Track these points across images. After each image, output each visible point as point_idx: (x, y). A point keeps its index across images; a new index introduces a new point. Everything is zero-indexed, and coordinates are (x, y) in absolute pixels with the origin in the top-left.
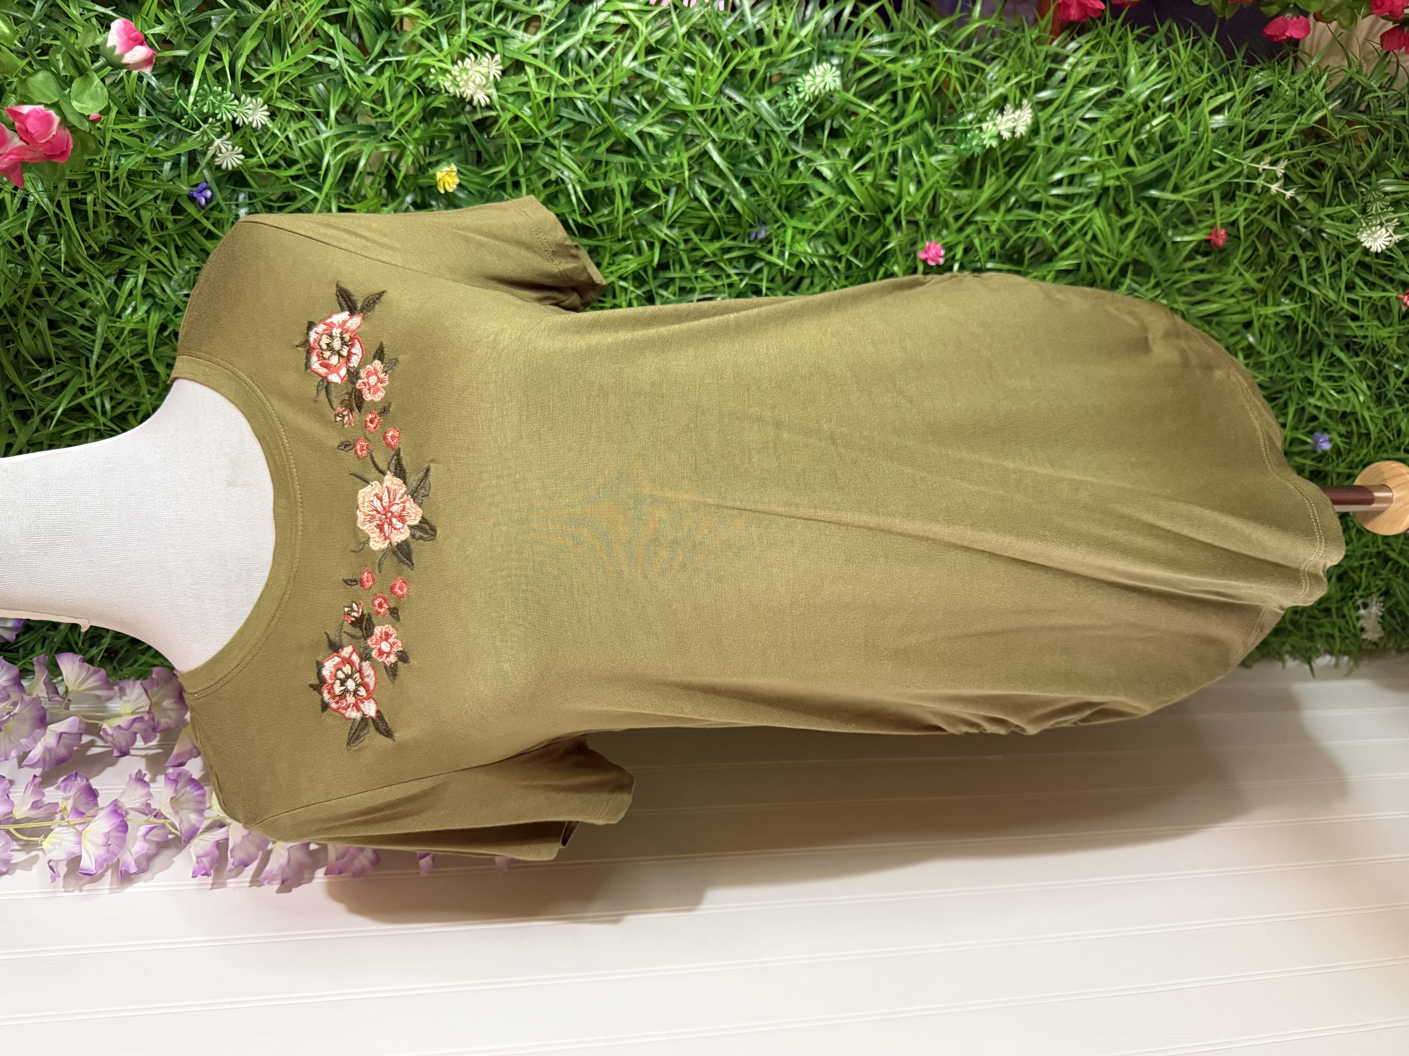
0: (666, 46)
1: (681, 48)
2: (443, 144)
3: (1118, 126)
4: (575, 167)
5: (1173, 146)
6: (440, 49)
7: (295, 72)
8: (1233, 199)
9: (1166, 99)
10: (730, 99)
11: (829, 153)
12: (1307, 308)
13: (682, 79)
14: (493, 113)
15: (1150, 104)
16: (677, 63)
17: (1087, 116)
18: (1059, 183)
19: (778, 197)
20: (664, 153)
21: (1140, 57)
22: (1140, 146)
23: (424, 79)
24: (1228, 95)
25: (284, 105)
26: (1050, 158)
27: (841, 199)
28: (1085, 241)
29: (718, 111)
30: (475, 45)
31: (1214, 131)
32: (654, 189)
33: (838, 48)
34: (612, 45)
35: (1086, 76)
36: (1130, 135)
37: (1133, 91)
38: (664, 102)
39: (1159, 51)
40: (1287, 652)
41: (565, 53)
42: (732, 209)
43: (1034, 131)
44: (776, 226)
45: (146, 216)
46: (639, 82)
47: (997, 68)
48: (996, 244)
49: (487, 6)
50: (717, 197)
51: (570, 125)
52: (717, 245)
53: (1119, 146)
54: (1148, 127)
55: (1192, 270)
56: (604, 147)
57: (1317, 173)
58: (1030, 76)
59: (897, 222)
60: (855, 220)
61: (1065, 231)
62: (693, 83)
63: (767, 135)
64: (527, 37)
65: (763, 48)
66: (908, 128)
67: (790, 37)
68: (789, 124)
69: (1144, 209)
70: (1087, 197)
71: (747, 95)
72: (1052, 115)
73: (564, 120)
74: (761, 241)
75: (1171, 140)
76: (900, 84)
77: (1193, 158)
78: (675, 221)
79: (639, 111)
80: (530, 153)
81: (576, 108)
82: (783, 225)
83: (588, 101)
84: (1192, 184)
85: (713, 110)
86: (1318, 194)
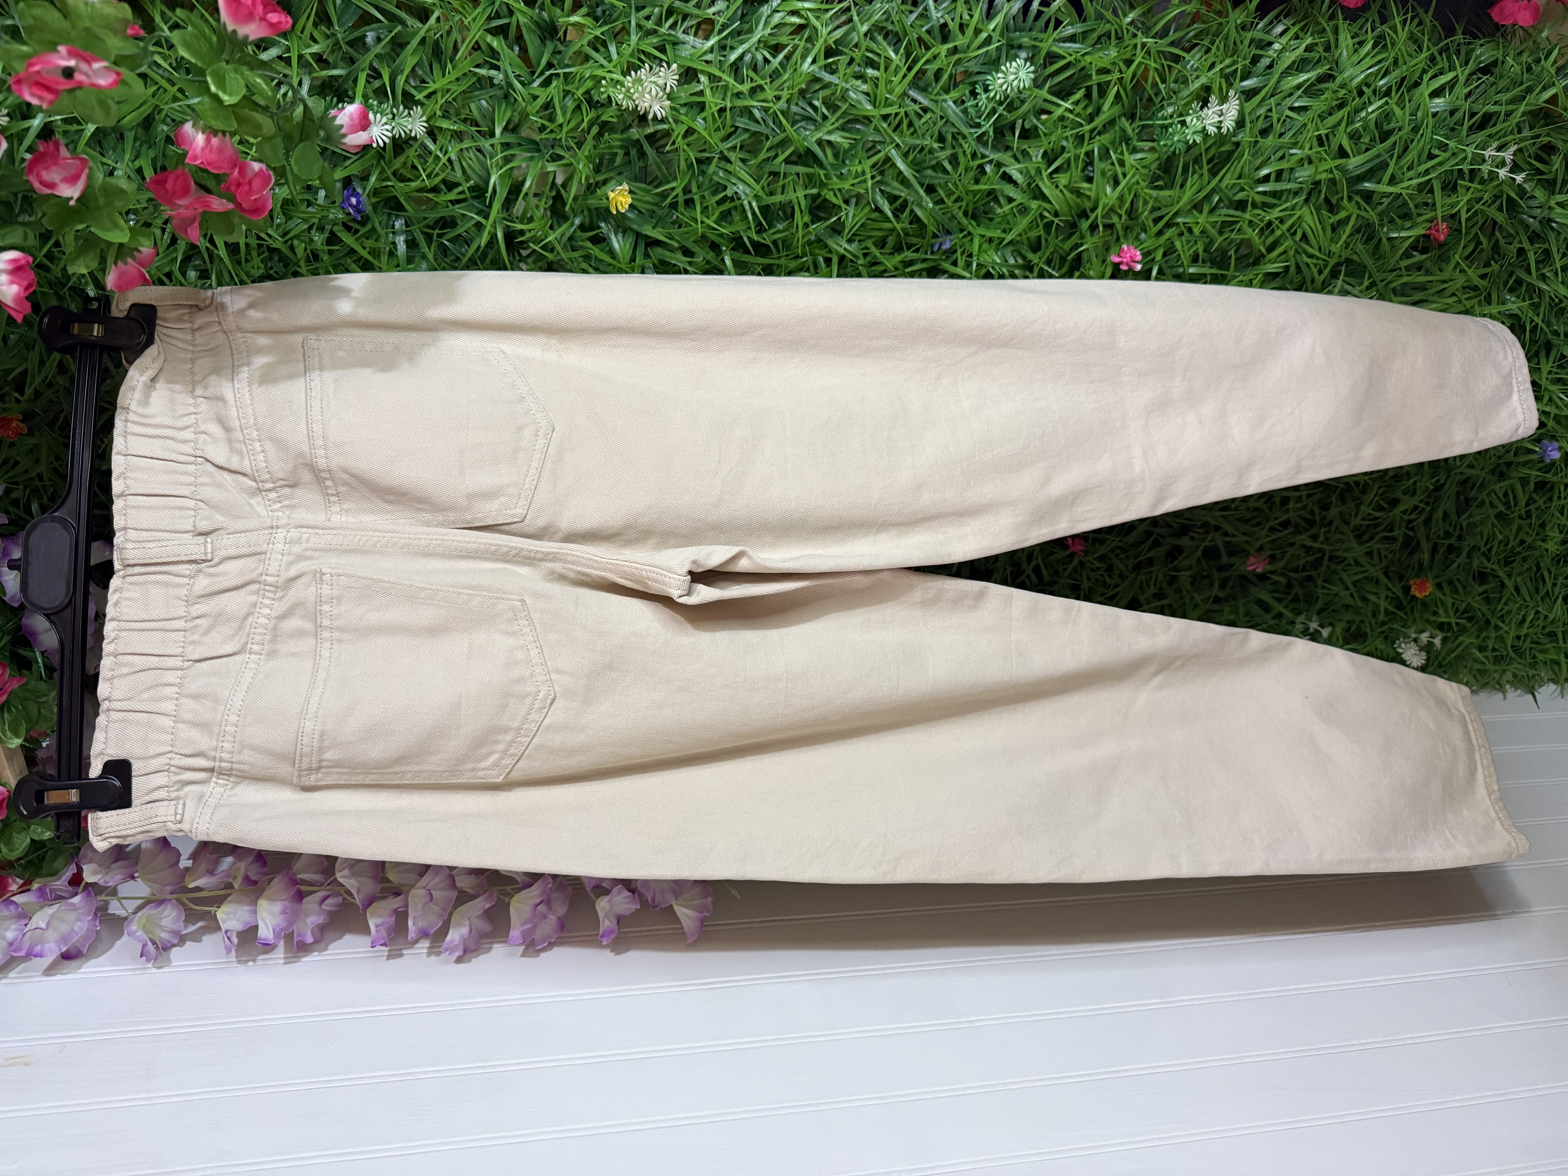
0: (846, 46)
1: (863, 49)
2: (612, 161)
3: (1330, 114)
4: (751, 181)
5: (1389, 133)
6: (610, 60)
7: (457, 89)
8: (1454, 189)
9: (1381, 83)
10: (915, 101)
11: (1019, 155)
12: (1535, 307)
13: (865, 82)
14: (666, 126)
15: (1365, 89)
16: (859, 65)
17: (1296, 105)
18: (1266, 179)
19: (964, 204)
20: (843, 162)
21: (1353, 38)
22: (1355, 137)
23: (593, 92)
24: (1450, 76)
25: (445, 124)
26: (1256, 153)
27: (1034, 205)
28: (1295, 241)
29: (903, 113)
30: (643, 52)
31: (1435, 115)
32: (834, 200)
33: (1025, 41)
34: (789, 48)
35: (1294, 62)
36: (1344, 124)
37: (1346, 75)
38: (844, 107)
39: (1373, 31)
40: (1508, 682)
41: (741, 58)
42: (915, 219)
43: (1240, 124)
44: (961, 236)
45: (300, 248)
46: (817, 87)
47: (1197, 57)
48: (1200, 247)
49: (657, 10)
50: (900, 207)
51: (746, 136)
52: (898, 258)
53: (1331, 137)
54: (1363, 114)
55: (1408, 268)
56: (781, 158)
57: (1545, 156)
58: (1234, 63)
59: (1093, 227)
60: (1048, 226)
61: (1273, 231)
62: (877, 86)
63: (954, 137)
64: (698, 42)
65: (950, 45)
66: (1104, 126)
67: (977, 32)
68: (978, 126)
69: (1357, 203)
70: (1296, 194)
71: (932, 97)
72: (1259, 105)
73: (739, 130)
74: (945, 252)
75: (1386, 127)
76: (1095, 79)
77: (1411, 147)
78: (854, 235)
79: (819, 119)
80: (703, 167)
81: (751, 116)
82: (970, 234)
83: (766, 110)
84: (1411, 173)
85: (897, 114)
86: (1547, 180)
